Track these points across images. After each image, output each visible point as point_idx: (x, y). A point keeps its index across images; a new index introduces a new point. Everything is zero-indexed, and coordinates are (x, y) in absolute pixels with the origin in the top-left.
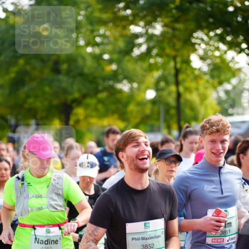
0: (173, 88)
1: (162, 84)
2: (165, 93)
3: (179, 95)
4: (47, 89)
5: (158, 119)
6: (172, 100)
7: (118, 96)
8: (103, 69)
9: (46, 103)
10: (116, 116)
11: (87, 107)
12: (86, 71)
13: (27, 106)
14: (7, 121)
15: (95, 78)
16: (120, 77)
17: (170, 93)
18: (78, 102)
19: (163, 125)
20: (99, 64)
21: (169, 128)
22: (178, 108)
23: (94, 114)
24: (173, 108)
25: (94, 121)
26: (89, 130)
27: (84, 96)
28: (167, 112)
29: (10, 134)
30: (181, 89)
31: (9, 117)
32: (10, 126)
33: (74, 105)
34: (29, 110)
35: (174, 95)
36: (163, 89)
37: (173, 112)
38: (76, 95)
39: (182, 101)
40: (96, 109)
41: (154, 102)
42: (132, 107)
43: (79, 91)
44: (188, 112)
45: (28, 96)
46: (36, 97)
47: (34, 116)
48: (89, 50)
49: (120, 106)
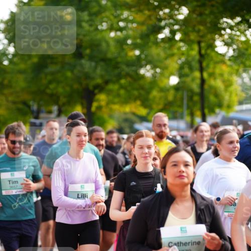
0: (197, 74)
1: (186, 70)
2: (188, 80)
3: (203, 81)
4: (69, 74)
5: (181, 106)
6: (195, 87)
7: (141, 82)
8: (126, 54)
9: (68, 89)
10: (139, 102)
11: (109, 93)
12: (109, 55)
13: (48, 91)
14: (29, 107)
15: (118, 63)
16: (143, 62)
17: (193, 80)
18: (101, 88)
19: (186, 112)
20: (123, 49)
21: (192, 115)
22: (202, 95)
23: (116, 100)
24: (197, 94)
25: (116, 107)
26: (111, 116)
27: (107, 82)
28: (191, 98)
29: (33, 120)
30: (205, 75)
31: (31, 103)
32: (32, 112)
33: (96, 91)
34: (52, 95)
35: (198, 81)
36: (187, 75)
37: (196, 98)
38: (99, 81)
39: (206, 87)
40: (118, 95)
41: (177, 88)
42: (155, 93)
43: (102, 76)
44: (212, 98)
45: (50, 82)
46: (58, 82)
47: (56, 102)
48: (112, 34)
49: (142, 92)
